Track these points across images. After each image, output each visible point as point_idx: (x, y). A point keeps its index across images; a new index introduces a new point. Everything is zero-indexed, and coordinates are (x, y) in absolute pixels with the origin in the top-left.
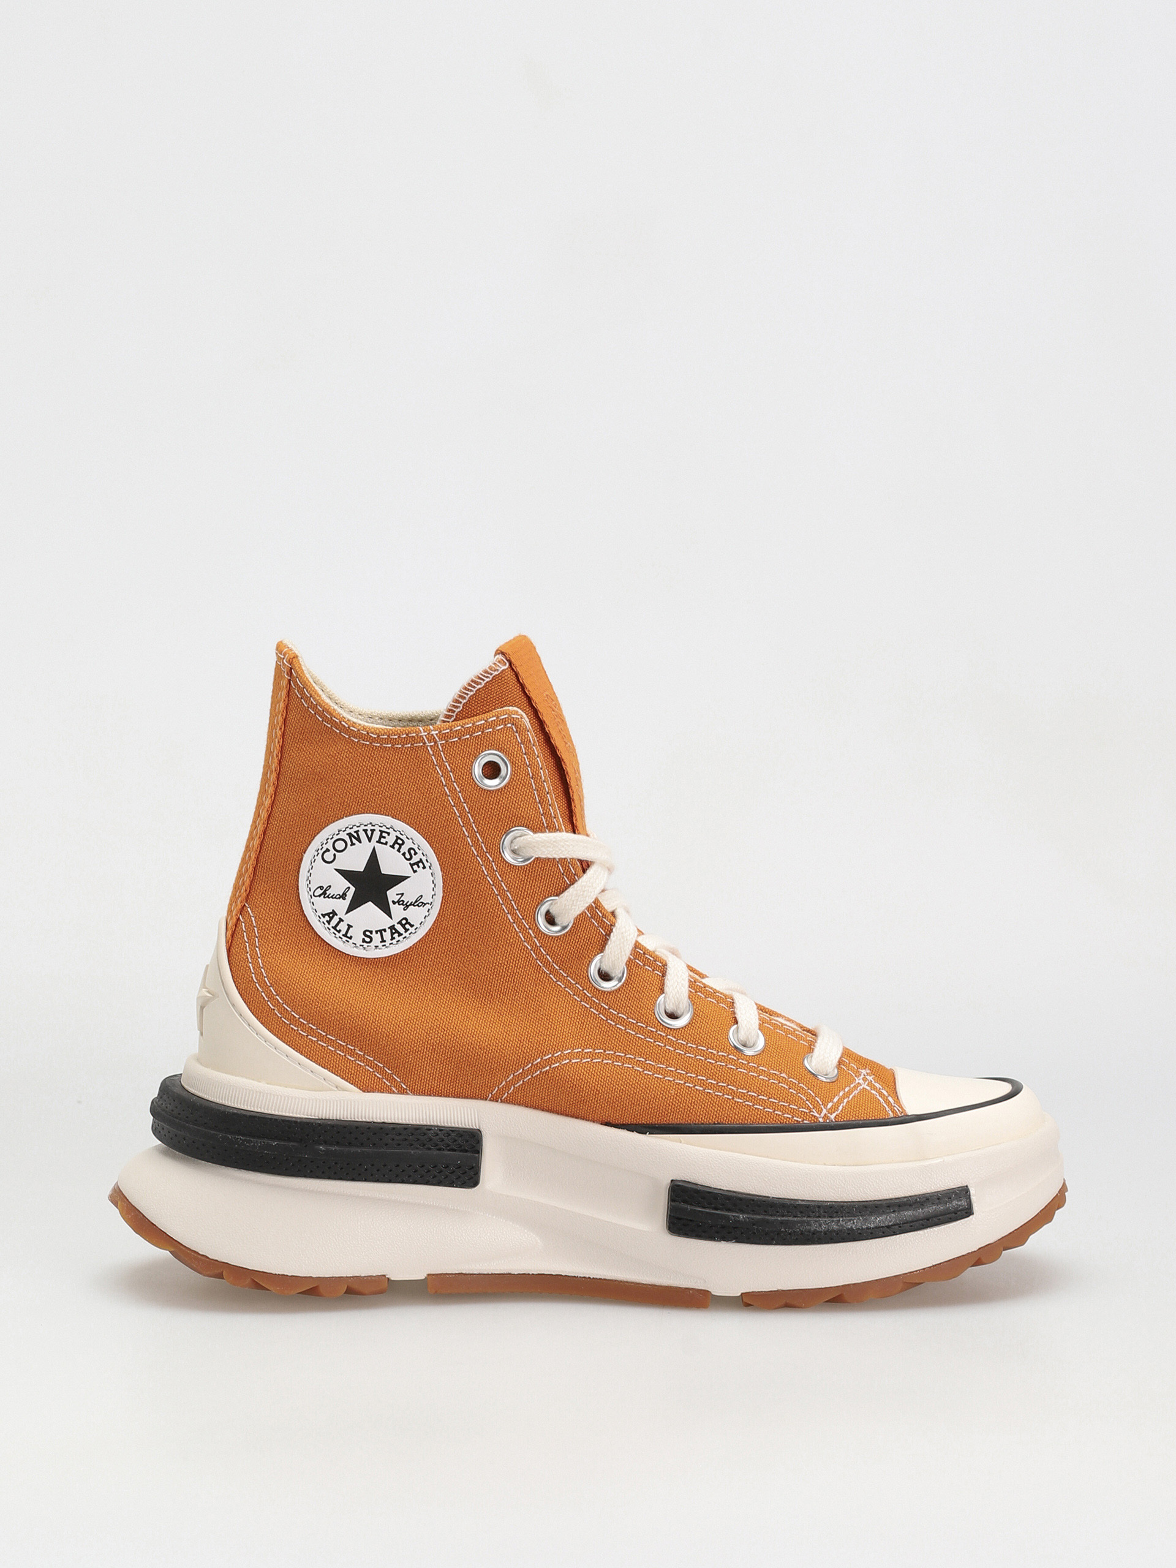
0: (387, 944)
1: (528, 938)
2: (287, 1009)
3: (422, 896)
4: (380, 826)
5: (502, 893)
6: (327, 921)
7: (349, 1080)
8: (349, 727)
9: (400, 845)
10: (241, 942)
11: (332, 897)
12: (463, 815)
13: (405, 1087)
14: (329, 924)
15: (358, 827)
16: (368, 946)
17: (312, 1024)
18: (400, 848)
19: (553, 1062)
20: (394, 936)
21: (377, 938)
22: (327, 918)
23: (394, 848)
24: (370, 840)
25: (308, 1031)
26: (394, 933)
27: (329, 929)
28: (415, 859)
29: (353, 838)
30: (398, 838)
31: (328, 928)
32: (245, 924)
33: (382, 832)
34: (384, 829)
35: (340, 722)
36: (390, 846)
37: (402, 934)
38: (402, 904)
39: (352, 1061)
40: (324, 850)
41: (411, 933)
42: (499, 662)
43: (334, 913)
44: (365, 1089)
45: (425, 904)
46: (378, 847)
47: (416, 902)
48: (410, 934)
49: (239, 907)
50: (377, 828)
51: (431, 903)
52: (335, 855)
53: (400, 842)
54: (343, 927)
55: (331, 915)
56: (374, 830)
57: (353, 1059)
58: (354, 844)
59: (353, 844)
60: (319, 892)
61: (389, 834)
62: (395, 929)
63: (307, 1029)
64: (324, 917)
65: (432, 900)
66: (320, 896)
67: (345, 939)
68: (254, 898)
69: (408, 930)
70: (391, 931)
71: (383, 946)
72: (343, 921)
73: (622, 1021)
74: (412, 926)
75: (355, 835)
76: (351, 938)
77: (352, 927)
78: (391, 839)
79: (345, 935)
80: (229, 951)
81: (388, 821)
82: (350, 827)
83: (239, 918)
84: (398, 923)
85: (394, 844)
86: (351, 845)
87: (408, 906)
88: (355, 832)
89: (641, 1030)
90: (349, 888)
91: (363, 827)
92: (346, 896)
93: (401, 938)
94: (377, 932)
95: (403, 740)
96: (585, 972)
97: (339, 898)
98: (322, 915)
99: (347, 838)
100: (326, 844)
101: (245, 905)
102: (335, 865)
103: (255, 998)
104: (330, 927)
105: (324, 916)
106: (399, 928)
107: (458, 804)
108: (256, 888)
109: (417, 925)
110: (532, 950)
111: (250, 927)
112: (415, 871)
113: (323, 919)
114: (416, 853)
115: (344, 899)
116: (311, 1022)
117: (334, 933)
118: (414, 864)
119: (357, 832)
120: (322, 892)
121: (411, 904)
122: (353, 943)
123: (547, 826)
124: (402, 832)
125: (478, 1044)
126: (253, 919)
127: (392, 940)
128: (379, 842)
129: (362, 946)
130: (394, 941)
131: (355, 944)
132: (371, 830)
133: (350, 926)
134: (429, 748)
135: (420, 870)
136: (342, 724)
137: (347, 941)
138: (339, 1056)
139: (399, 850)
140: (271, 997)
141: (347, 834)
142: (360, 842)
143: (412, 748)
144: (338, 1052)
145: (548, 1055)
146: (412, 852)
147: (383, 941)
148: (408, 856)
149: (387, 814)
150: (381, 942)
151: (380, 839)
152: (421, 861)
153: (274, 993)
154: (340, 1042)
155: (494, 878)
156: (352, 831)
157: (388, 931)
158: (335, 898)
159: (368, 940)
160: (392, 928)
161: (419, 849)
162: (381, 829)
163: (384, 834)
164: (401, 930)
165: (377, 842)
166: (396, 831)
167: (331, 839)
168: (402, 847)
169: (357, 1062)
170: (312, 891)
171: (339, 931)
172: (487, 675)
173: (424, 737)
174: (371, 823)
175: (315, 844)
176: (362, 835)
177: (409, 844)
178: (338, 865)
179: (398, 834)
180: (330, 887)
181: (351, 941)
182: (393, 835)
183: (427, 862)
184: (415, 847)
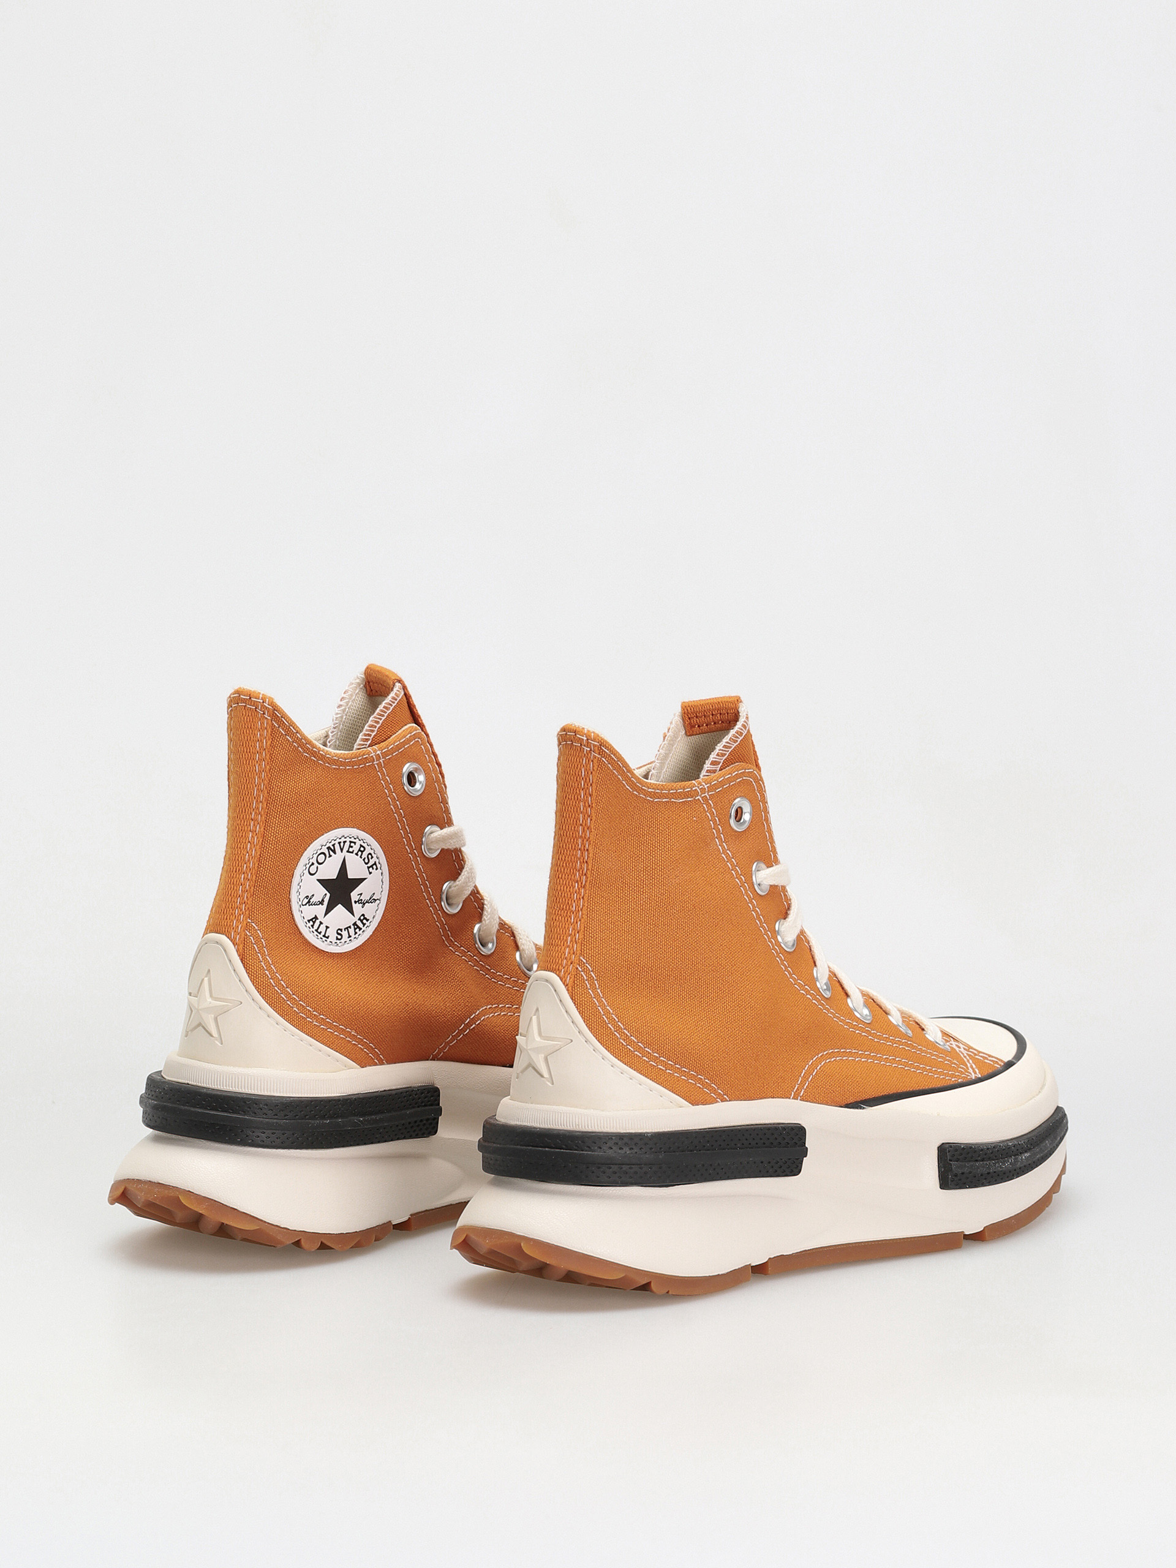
0: (353, 938)
1: (438, 919)
2: (301, 1005)
3: (374, 894)
4: (350, 838)
5: (424, 883)
6: (311, 926)
9: (362, 852)
10: (253, 953)
11: (314, 904)
12: (401, 820)
13: (382, 1058)
14: (313, 928)
15: (335, 840)
16: (340, 943)
17: (322, 1015)
18: (362, 855)
19: (477, 1019)
21: (345, 934)
22: (311, 923)
23: (358, 855)
24: (342, 850)
27: (313, 932)
28: (372, 862)
29: (330, 851)
30: (361, 846)
33: (350, 842)
34: (352, 840)
36: (355, 854)
37: (361, 929)
38: (361, 903)
40: (310, 864)
41: (367, 926)
43: (316, 918)
45: (376, 900)
46: (348, 856)
47: (370, 899)
48: (366, 928)
50: (348, 840)
51: (380, 898)
52: (317, 868)
53: (362, 849)
54: (322, 929)
55: (314, 920)
56: (346, 842)
58: (331, 856)
60: (306, 901)
61: (355, 843)
62: (357, 925)
64: (309, 923)
65: (380, 896)
66: (306, 905)
67: (324, 939)
69: (365, 924)
70: (354, 927)
71: (350, 940)
72: (322, 923)
74: (367, 920)
75: (332, 848)
76: (328, 938)
78: (356, 848)
79: (324, 936)
81: (355, 832)
82: (329, 841)
84: (358, 920)
85: (358, 852)
86: (329, 857)
87: (364, 904)
90: (326, 894)
91: (338, 840)
92: (324, 901)
93: (360, 932)
94: (345, 929)
96: (472, 940)
97: (319, 904)
99: (327, 852)
100: (312, 859)
102: (317, 876)
104: (314, 930)
105: (309, 921)
106: (359, 923)
107: (397, 810)
109: (371, 918)
110: (440, 928)
111: (257, 940)
112: (370, 873)
113: (308, 925)
114: (372, 857)
115: (322, 905)
116: (321, 1013)
117: (316, 935)
118: (370, 867)
119: (333, 845)
121: (366, 902)
122: (330, 942)
123: (440, 823)
124: (365, 841)
127: (355, 934)
128: (348, 851)
129: (337, 943)
130: (357, 936)
131: (332, 942)
132: (343, 842)
133: (327, 927)
135: (374, 871)
136: (320, 753)
139: (361, 857)
140: (289, 997)
141: (327, 848)
142: (335, 853)
145: (472, 1014)
146: (370, 856)
147: (350, 936)
148: (366, 861)
151: (349, 849)
152: (375, 863)
153: (291, 994)
155: (419, 870)
156: (330, 845)
157: (352, 927)
158: (317, 905)
159: (339, 937)
160: (355, 924)
161: (375, 854)
162: (350, 840)
163: (352, 844)
164: (360, 925)
166: (360, 840)
167: (315, 854)
168: (364, 853)
170: (301, 901)
171: (320, 933)
172: (393, 701)
173: (374, 756)
174: (343, 836)
175: (304, 860)
176: (337, 847)
177: (368, 850)
178: (319, 876)
179: (361, 842)
180: (313, 895)
181: (329, 940)
182: (359, 843)
183: (379, 863)
184: (372, 852)
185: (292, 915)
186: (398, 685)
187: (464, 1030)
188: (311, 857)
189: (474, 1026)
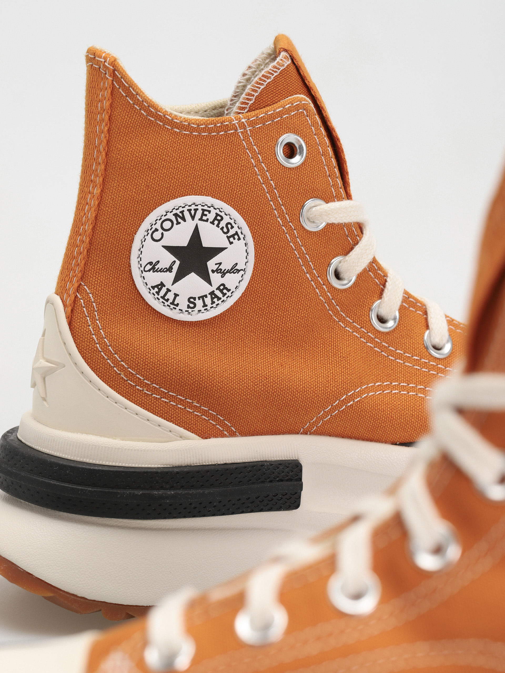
0: (208, 308)
1: (323, 293)
2: (132, 373)
3: (237, 264)
4: (202, 206)
5: (303, 257)
6: (156, 292)
7: (189, 430)
8: (172, 120)
9: (219, 221)
10: (81, 316)
11: (160, 271)
12: (271, 192)
13: (235, 430)
14: (158, 295)
15: (183, 207)
16: (192, 311)
17: (155, 384)
18: (219, 223)
19: (355, 396)
20: (214, 300)
21: (199, 303)
22: (156, 289)
23: (214, 224)
24: (193, 218)
25: (152, 390)
26: (214, 298)
27: (159, 299)
28: (232, 232)
29: (178, 218)
30: (217, 215)
31: (157, 298)
32: (84, 301)
33: (203, 210)
34: (205, 208)
35: (164, 116)
36: (211, 222)
37: (220, 299)
38: (220, 272)
39: (191, 412)
40: (153, 230)
41: (228, 296)
42: (285, 58)
43: (162, 285)
44: (205, 435)
45: (240, 271)
46: (201, 224)
47: (232, 269)
48: (227, 298)
49: (76, 285)
50: (200, 207)
51: (245, 269)
52: (162, 234)
53: (219, 218)
54: (170, 296)
55: (160, 287)
56: (197, 209)
57: (191, 411)
58: (180, 223)
59: (178, 223)
60: (149, 267)
61: (209, 212)
62: (215, 295)
63: (151, 389)
64: (154, 289)
65: (245, 267)
66: (149, 271)
67: (172, 306)
68: (89, 277)
69: (226, 294)
70: (211, 297)
71: (205, 310)
72: (170, 291)
73: (400, 356)
74: (229, 290)
75: (181, 215)
76: (177, 305)
77: (178, 295)
78: (211, 217)
79: (172, 303)
80: (70, 324)
81: (209, 200)
82: (176, 208)
83: (77, 295)
84: (217, 289)
85: (214, 221)
86: (177, 224)
87: (225, 274)
88: (180, 212)
89: (417, 362)
90: (175, 262)
91: (187, 208)
92: (172, 269)
93: (220, 302)
94: (199, 298)
95: (218, 129)
96: (367, 317)
97: (166, 271)
98: (152, 287)
99: (173, 218)
100: (155, 224)
101: (80, 284)
102: (163, 242)
103: (101, 365)
104: (159, 297)
105: (153, 287)
106: (218, 293)
107: (266, 182)
108: (91, 268)
109: (233, 289)
110: (325, 303)
111: (88, 303)
112: (231, 243)
113: (152, 291)
114: (232, 227)
115: (170, 272)
116: (154, 382)
117: (162, 302)
118: (231, 237)
119: (182, 212)
120: (151, 267)
121: (227, 272)
122: (180, 310)
123: (336, 196)
124: (221, 210)
125: (295, 388)
126: (91, 295)
127: (212, 304)
128: (201, 219)
129: (188, 311)
130: (214, 305)
131: (182, 310)
132: (194, 209)
133: (176, 295)
134: (240, 134)
135: (236, 242)
136: (166, 118)
137: (174, 308)
138: (179, 409)
139: (218, 226)
140: (116, 363)
141: (174, 215)
142: (185, 220)
143: (226, 135)
144: (179, 406)
145: (351, 391)
146: (229, 226)
147: (205, 305)
148: (225, 230)
149: (207, 194)
150: (203, 307)
151: (202, 217)
152: (237, 233)
153: (120, 360)
154: (180, 397)
155: (295, 243)
156: (178, 212)
157: (209, 296)
158: (163, 271)
159: (192, 305)
160: (212, 293)
161: (236, 224)
162: (203, 208)
163: (206, 213)
164: (219, 294)
165: (199, 220)
166: (216, 209)
167: (160, 220)
168: (221, 222)
169: (195, 413)
170: (143, 267)
171: (167, 300)
172: (275, 70)
173: (237, 124)
174: (194, 204)
175: (145, 225)
176: (187, 214)
177: (226, 220)
178: (165, 242)
179: (217, 211)
180: (158, 262)
181: (178, 308)
182: (213, 212)
183: (242, 234)
184: (232, 222)
185: (133, 280)
186: (283, 54)
187: (339, 406)
188: (154, 223)
189: (352, 403)
